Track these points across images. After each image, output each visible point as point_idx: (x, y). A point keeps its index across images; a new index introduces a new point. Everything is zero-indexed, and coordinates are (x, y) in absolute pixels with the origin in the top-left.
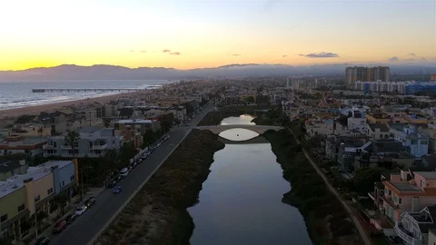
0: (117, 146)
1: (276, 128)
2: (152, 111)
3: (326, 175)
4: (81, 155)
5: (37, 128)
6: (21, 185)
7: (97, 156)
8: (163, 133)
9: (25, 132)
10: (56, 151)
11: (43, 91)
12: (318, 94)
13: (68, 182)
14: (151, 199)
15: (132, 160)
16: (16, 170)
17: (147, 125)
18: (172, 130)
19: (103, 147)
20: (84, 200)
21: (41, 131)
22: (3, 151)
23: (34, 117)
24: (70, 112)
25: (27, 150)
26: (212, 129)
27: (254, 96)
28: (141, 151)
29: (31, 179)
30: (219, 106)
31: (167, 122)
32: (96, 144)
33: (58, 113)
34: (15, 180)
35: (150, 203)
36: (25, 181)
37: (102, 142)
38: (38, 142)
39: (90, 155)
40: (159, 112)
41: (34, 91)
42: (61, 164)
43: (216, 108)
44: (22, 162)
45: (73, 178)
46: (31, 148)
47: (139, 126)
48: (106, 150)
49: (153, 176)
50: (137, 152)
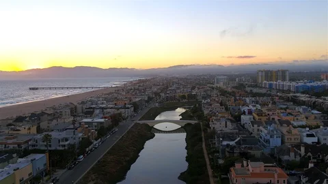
0: (77, 141)
1: (193, 122)
2: (108, 110)
3: (210, 159)
4: (53, 148)
5: (27, 128)
6: (12, 172)
7: (63, 149)
8: (113, 128)
9: (19, 130)
10: (37, 146)
11: (37, 89)
12: (233, 92)
13: (42, 167)
14: (94, 177)
15: (87, 149)
16: (11, 161)
17: (101, 123)
18: (120, 124)
19: (67, 143)
20: (52, 179)
21: (29, 129)
22: (4, 146)
23: (26, 117)
24: (51, 112)
25: (19, 145)
26: (149, 123)
27: (186, 95)
28: (95, 142)
29: (18, 169)
30: (160, 103)
31: (116, 120)
32: (62, 141)
33: (43, 113)
34: (9, 168)
35: (93, 180)
36: (14, 170)
37: (67, 140)
38: (26, 139)
39: (58, 148)
40: (112, 111)
41: (30, 89)
42: (38, 156)
43: (157, 105)
44: (15, 155)
45: (45, 165)
46: (21, 144)
47: (96, 124)
48: (69, 144)
49: (99, 161)
50: (92, 143)
